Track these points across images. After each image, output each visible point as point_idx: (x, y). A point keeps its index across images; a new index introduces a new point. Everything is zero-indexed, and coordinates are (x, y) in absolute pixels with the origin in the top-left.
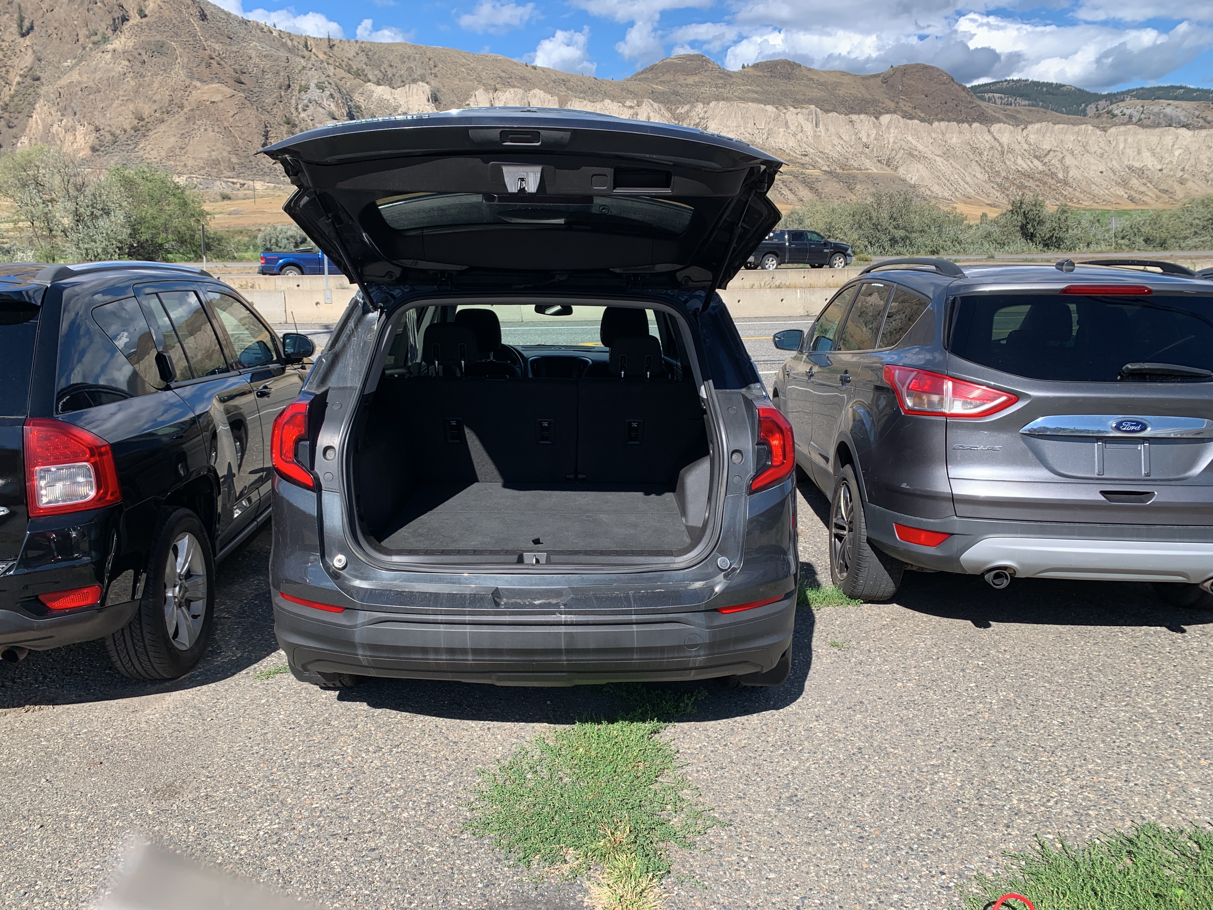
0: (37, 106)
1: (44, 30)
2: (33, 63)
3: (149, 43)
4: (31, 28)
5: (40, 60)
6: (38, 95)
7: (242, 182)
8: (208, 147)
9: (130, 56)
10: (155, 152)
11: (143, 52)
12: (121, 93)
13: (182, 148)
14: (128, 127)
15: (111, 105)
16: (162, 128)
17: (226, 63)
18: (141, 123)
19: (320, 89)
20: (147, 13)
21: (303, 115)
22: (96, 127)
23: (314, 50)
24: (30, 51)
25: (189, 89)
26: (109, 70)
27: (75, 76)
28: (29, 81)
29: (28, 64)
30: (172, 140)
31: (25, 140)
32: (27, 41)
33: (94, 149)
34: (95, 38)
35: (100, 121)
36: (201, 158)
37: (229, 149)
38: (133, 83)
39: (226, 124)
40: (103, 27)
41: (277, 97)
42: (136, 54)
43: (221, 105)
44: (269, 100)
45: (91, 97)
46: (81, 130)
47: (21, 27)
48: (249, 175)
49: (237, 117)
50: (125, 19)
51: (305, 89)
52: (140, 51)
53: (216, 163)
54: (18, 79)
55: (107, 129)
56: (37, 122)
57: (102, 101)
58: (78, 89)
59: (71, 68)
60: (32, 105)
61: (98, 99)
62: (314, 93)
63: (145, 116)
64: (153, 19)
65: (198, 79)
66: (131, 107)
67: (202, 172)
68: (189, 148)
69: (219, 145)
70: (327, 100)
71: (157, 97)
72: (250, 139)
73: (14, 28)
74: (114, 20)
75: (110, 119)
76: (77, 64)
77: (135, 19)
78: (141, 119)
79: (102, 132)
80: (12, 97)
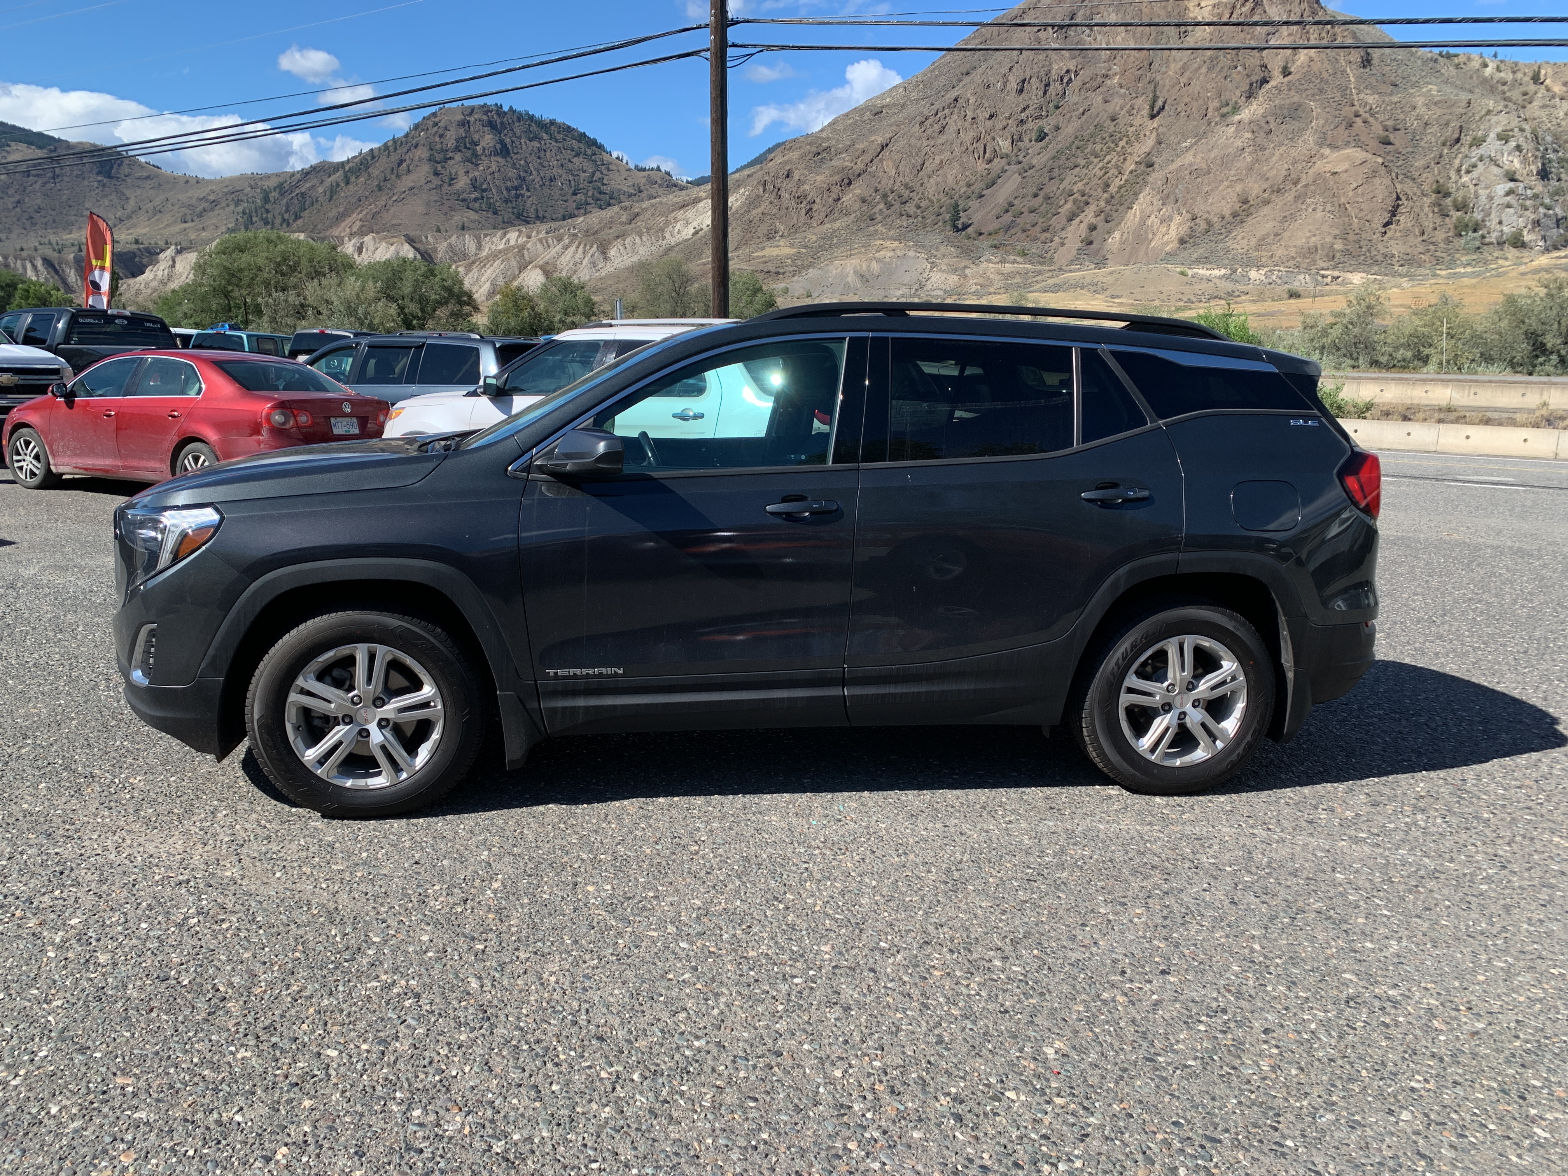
0: (1141, 196)
1: (1173, 108)
2: (1153, 148)
3: (1281, 107)
4: (1163, 108)
5: (1160, 143)
6: (1146, 183)
7: (1336, 273)
8: (1310, 231)
9: (1255, 126)
10: (1246, 241)
11: (1271, 119)
12: (1232, 172)
13: (1276, 235)
14: (1227, 212)
15: (1217, 188)
16: (1266, 210)
17: (1376, 119)
18: (1245, 207)
19: (1502, 139)
20: (1292, 70)
21: (1465, 179)
22: (1193, 215)
23: (1548, 82)
24: (1154, 134)
25: (1313, 160)
26: (1226, 146)
27: (1189, 158)
28: (1142, 167)
29: (1147, 150)
30: (1270, 224)
31: (1117, 235)
32: (1156, 123)
33: (1182, 241)
34: (1225, 110)
35: (1200, 208)
36: (1295, 246)
37: (1337, 232)
38: (1249, 159)
39: (1343, 200)
40: (1235, 95)
41: (1434, 158)
42: (1263, 123)
43: (1344, 176)
44: (1420, 163)
45: (1199, 180)
46: (1177, 219)
47: (1152, 107)
48: (1351, 265)
49: (1360, 190)
50: (1264, 81)
51: (1478, 142)
52: (1268, 119)
53: (1312, 251)
54: (1133, 167)
55: (1205, 216)
56: (1135, 215)
57: (1209, 184)
58: (1187, 172)
59: (1188, 149)
60: (1136, 194)
61: (1206, 181)
62: (1492, 146)
63: (1250, 199)
64: (1298, 76)
65: (1329, 146)
66: (1239, 188)
67: (1291, 263)
68: (1286, 235)
69: (1325, 228)
70: (1509, 154)
71: (1270, 174)
72: (1369, 218)
73: (1145, 112)
74: (1251, 85)
75: (1212, 204)
76: (1196, 143)
77: (1277, 79)
78: (1245, 202)
79: (1197, 221)
80: (1120, 187)
